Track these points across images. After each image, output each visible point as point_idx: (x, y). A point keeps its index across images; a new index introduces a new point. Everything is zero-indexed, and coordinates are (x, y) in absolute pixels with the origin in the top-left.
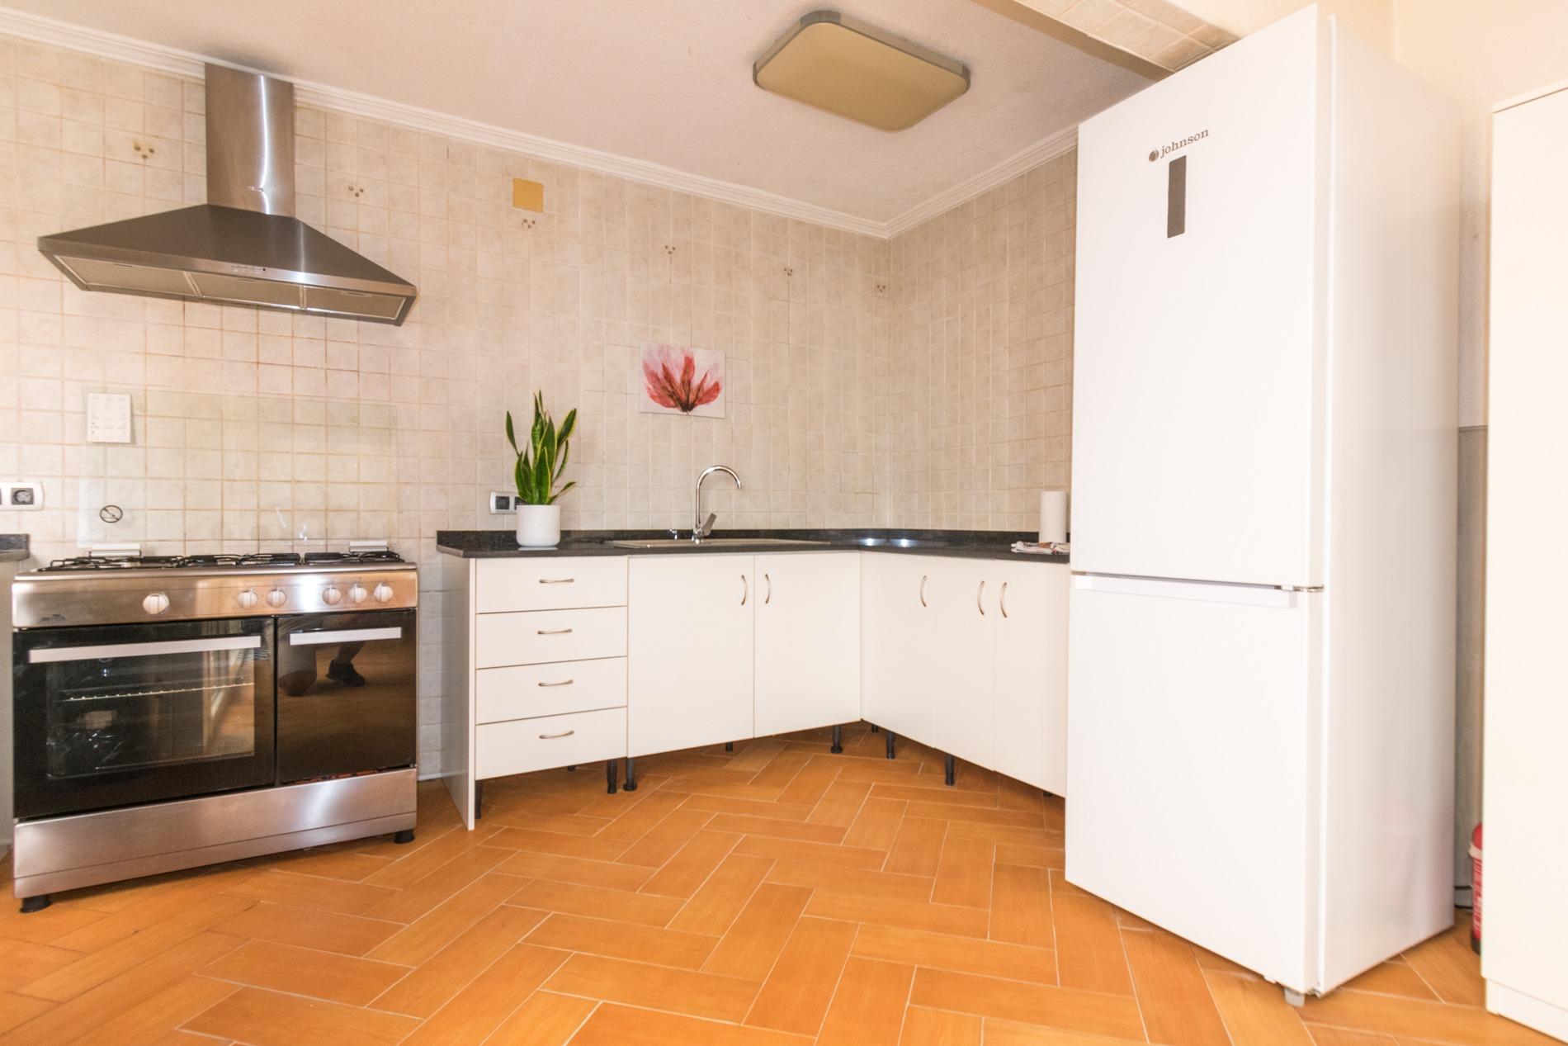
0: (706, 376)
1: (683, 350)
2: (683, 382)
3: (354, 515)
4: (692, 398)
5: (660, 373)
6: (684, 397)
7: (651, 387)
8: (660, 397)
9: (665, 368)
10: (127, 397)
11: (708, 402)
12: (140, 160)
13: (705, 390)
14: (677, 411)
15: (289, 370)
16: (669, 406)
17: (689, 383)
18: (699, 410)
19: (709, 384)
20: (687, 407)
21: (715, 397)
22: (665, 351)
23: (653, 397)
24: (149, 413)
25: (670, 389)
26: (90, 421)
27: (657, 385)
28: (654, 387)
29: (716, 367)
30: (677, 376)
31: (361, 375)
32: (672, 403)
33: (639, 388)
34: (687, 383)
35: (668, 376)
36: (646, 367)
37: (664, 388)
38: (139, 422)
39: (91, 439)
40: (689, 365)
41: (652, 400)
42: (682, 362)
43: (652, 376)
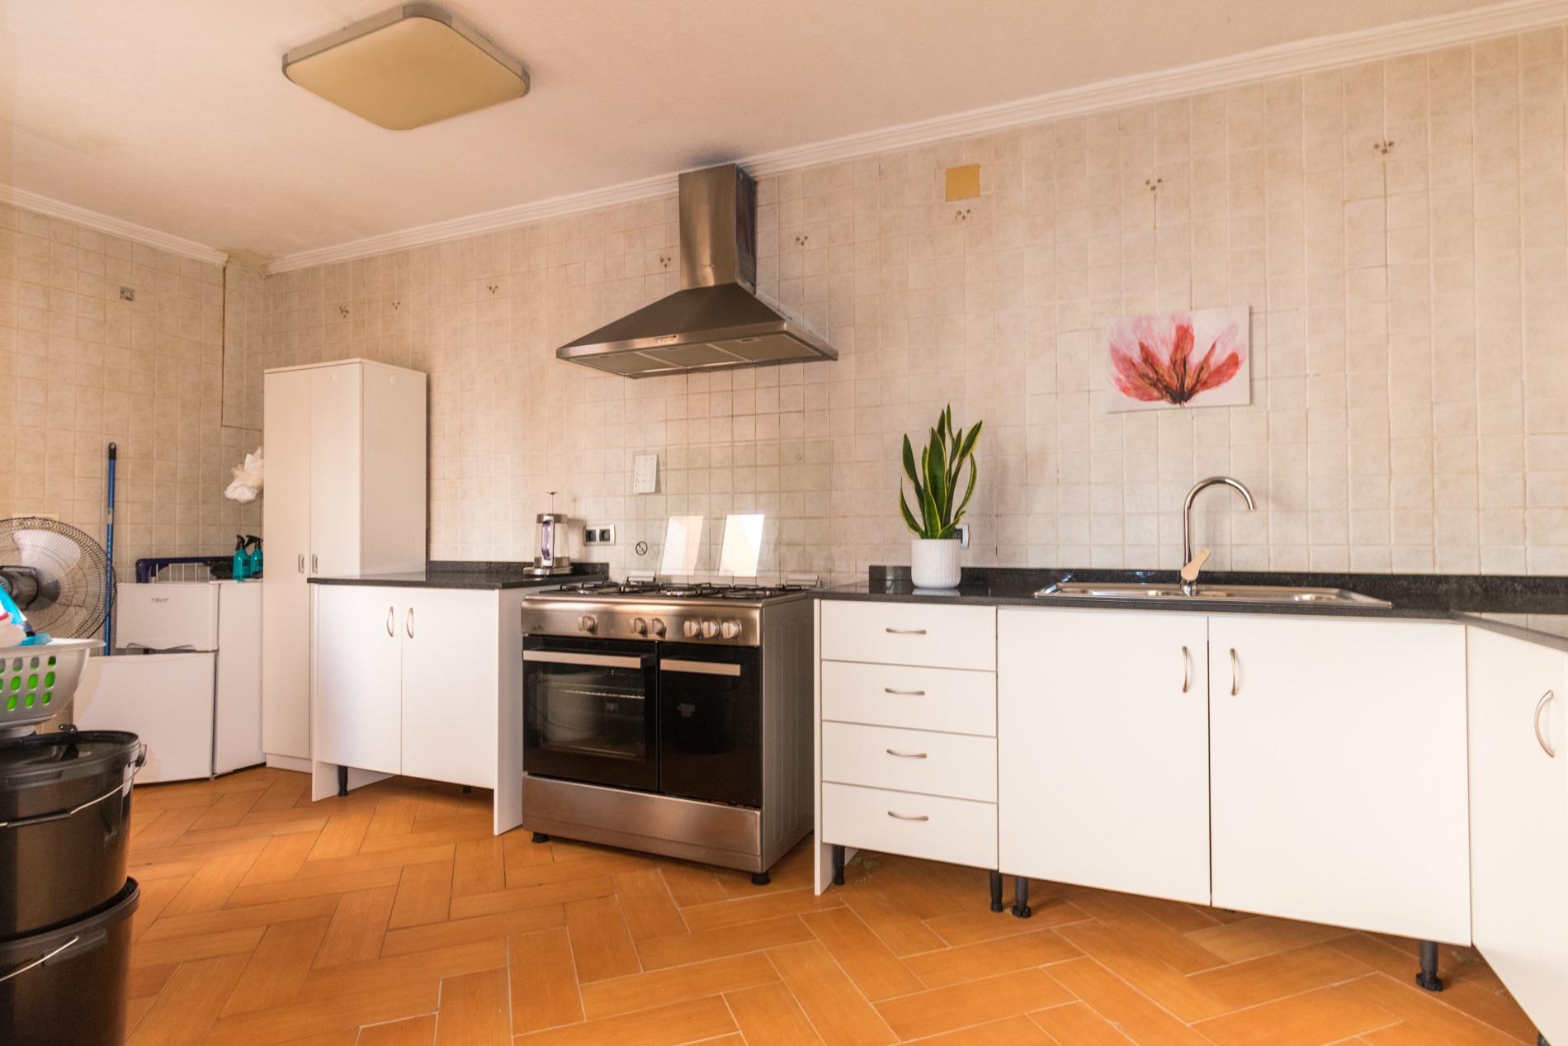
0: (1213, 347)
1: (1173, 318)
2: (1174, 363)
3: (800, 549)
4: (1189, 382)
5: (1136, 355)
6: (1175, 383)
7: (1122, 377)
8: (1137, 388)
9: (1143, 348)
10: (655, 457)
11: (1218, 383)
12: (663, 269)
13: (1212, 368)
14: (1164, 404)
15: (753, 418)
16: (1151, 398)
17: (1185, 362)
18: (1202, 398)
19: (1220, 357)
20: (1180, 396)
21: (1231, 376)
22: (1144, 324)
23: (1125, 390)
24: (668, 468)
25: (1152, 375)
26: (635, 477)
27: (1133, 373)
28: (1127, 377)
29: (1233, 329)
30: (1164, 356)
31: (806, 414)
32: (1156, 393)
33: (1104, 377)
34: (1180, 363)
35: (1148, 357)
36: (1115, 351)
37: (1143, 376)
38: (662, 474)
39: (635, 491)
40: (1184, 335)
41: (1123, 394)
42: (1172, 335)
43: (1125, 363)
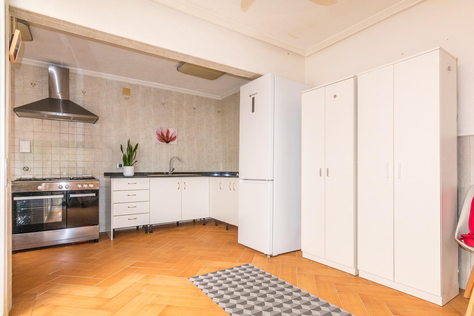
0: (172, 134)
1: (167, 129)
2: (166, 136)
3: (84, 169)
4: (169, 140)
5: (160, 134)
6: (167, 140)
7: (158, 138)
8: (161, 140)
9: (162, 133)
10: (29, 142)
11: (173, 141)
12: (32, 87)
13: (172, 138)
14: (165, 143)
15: (68, 134)
16: (163, 142)
17: (168, 136)
18: (171, 143)
19: (173, 136)
20: (168, 142)
21: (175, 140)
22: (162, 129)
23: (159, 140)
24: (34, 145)
25: (163, 138)
26: (21, 147)
27: (160, 137)
28: (159, 137)
29: (175, 132)
30: (165, 135)
31: (85, 136)
32: (164, 141)
33: (155, 138)
34: (167, 136)
35: (162, 135)
36: (157, 132)
37: (162, 138)
38: (32, 148)
39: (21, 151)
40: (168, 132)
41: (158, 141)
42: (166, 131)
43: (158, 135)
